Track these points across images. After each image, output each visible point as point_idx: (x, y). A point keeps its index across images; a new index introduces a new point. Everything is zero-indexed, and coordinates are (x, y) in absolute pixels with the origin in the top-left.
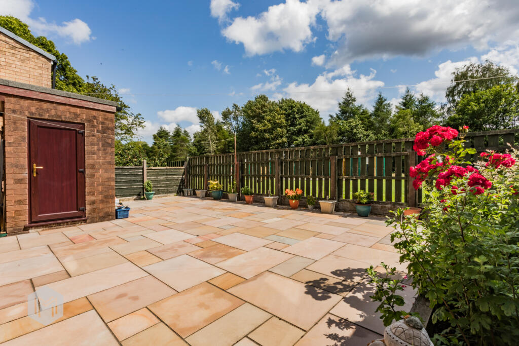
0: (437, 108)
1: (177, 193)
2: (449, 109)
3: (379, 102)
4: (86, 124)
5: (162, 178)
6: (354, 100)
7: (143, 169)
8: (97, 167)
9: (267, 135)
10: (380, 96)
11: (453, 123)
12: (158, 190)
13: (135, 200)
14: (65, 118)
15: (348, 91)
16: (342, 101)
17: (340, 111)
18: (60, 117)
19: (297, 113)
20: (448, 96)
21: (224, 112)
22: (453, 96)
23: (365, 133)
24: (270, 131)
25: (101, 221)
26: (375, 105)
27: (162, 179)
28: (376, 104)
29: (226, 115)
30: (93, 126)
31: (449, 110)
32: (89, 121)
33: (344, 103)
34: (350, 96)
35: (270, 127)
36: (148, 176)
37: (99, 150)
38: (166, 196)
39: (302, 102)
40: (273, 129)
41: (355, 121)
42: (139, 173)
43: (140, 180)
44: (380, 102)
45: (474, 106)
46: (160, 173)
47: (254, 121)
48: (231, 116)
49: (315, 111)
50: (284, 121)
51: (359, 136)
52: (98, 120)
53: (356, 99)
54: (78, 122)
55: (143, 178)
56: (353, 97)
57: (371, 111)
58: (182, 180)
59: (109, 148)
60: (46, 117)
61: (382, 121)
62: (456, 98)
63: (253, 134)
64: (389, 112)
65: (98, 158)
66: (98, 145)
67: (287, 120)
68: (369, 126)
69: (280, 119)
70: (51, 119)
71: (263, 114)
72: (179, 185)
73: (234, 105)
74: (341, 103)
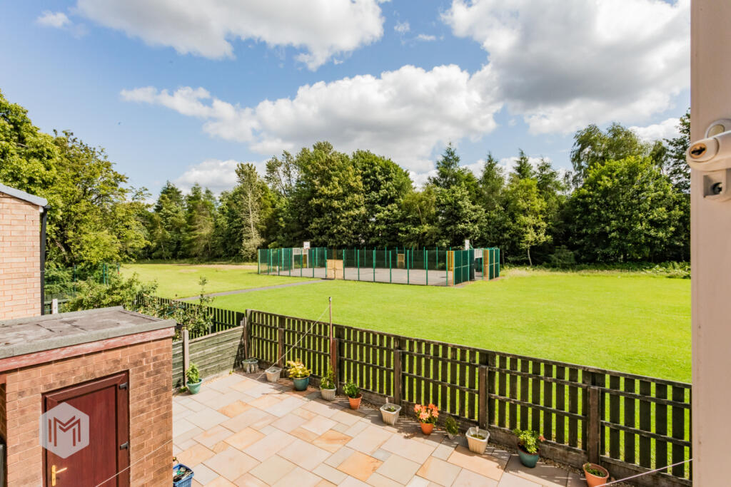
0: (560, 178)
1: (234, 367)
2: (575, 178)
3: (489, 166)
4: (131, 371)
5: (210, 350)
6: (457, 160)
7: (183, 344)
8: (145, 431)
9: (336, 204)
10: (490, 156)
11: (581, 200)
12: (206, 370)
14: (101, 372)
15: (449, 146)
16: (441, 159)
17: (439, 174)
18: (93, 374)
19: (380, 174)
20: (573, 160)
21: (269, 163)
22: (579, 161)
23: (473, 207)
24: (340, 197)
26: (484, 169)
27: (211, 352)
28: (486, 168)
29: (271, 168)
30: (141, 369)
31: (575, 181)
32: (135, 364)
33: (444, 163)
34: (452, 154)
35: (341, 191)
36: (190, 353)
37: (149, 402)
38: (217, 377)
39: (386, 158)
40: (345, 195)
41: (461, 191)
42: (178, 352)
43: (178, 363)
44: (491, 166)
45: (606, 182)
46: (208, 344)
47: (316, 182)
48: (281, 169)
49: (404, 171)
50: (361, 184)
51: (465, 212)
52: (149, 357)
53: (460, 159)
54: (119, 371)
55: (184, 358)
56: (456, 155)
57: (479, 178)
58: (241, 346)
60: (72, 383)
61: (493, 190)
62: (583, 163)
63: (315, 201)
64: (501, 180)
65: (149, 415)
66: (148, 395)
67: (365, 183)
68: (477, 197)
69: (355, 181)
70: (78, 382)
71: (330, 172)
72: (236, 354)
73: (285, 152)
74: (440, 162)
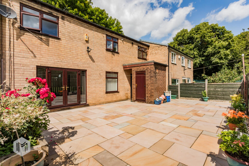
5: (219, 90)
7: (205, 84)
8: (148, 85)
12: (216, 97)
13: (200, 100)
25: (150, 104)
30: (148, 71)
36: (208, 88)
37: (149, 79)
42: (203, 86)
46: (218, 87)
52: (149, 69)
54: (144, 70)
55: (205, 89)
59: (152, 78)
60: (138, 71)
65: (149, 82)
66: (149, 77)
